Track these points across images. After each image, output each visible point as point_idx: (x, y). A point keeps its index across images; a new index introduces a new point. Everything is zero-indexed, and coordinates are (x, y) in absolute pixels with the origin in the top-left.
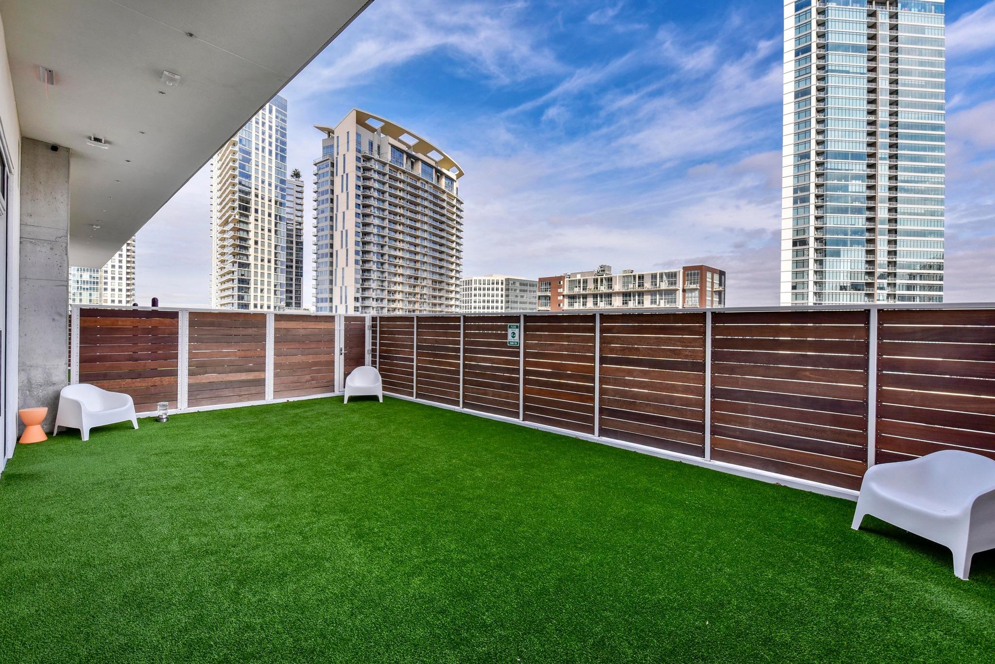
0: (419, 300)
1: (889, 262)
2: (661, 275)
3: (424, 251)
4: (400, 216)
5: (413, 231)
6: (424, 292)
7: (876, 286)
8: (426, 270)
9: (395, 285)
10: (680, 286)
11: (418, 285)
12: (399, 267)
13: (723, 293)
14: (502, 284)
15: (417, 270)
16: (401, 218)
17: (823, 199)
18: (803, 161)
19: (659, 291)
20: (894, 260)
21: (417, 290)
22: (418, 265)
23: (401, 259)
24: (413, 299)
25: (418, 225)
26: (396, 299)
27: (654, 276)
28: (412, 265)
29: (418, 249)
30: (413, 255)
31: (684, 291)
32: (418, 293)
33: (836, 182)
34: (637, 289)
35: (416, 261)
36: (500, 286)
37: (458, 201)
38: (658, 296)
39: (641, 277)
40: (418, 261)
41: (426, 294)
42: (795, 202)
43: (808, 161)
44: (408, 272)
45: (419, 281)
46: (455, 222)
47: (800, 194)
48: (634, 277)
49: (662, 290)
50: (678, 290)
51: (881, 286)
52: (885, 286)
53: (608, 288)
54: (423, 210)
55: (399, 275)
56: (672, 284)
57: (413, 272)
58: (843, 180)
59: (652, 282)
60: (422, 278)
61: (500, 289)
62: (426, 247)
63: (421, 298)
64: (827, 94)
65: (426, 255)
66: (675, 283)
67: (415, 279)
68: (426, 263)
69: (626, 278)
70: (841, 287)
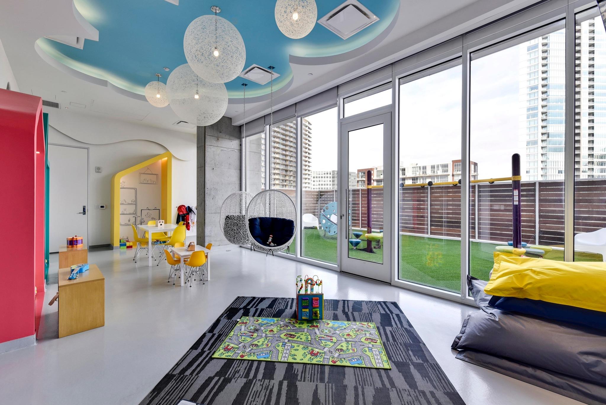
0: (288, 184)
1: (589, 155)
2: (438, 166)
3: (291, 154)
4: (277, 133)
5: (284, 141)
6: (291, 179)
7: (581, 170)
8: (292, 166)
9: (275, 175)
10: (450, 172)
11: (287, 175)
12: (277, 164)
13: (476, 176)
14: (330, 174)
15: (286, 165)
16: (278, 134)
17: (547, 115)
18: (533, 91)
19: (436, 176)
20: (592, 153)
21: (287, 178)
22: (288, 163)
23: (278, 159)
24: (285, 184)
25: (288, 138)
26: (275, 184)
27: (433, 167)
28: (284, 162)
29: (287, 153)
30: (285, 157)
31: (453, 175)
32: (287, 180)
33: (555, 104)
34: (421, 175)
35: (286, 160)
36: (329, 175)
37: (309, 123)
38: (436, 179)
39: (425, 168)
40: (287, 160)
41: (292, 180)
42: (528, 118)
43: (537, 90)
44: (282, 167)
45: (288, 172)
46: (307, 136)
47: (531, 112)
48: (420, 167)
49: (438, 176)
50: (449, 175)
51: (584, 170)
52: (587, 170)
53: (403, 175)
54: (290, 129)
55: (277, 169)
56: (445, 171)
57: (285, 167)
58: (559, 103)
59: (431, 170)
60: (290, 170)
61: (329, 177)
62: (292, 151)
63: (289, 183)
64: (549, 47)
65: (292, 156)
66: (447, 171)
67: (286, 171)
68: (292, 161)
69: (414, 169)
70: (559, 171)
